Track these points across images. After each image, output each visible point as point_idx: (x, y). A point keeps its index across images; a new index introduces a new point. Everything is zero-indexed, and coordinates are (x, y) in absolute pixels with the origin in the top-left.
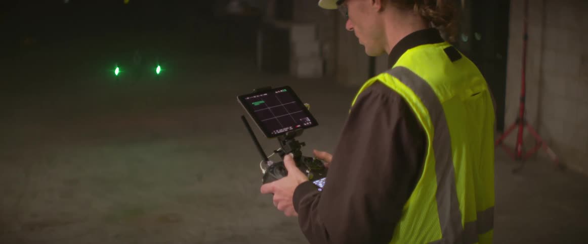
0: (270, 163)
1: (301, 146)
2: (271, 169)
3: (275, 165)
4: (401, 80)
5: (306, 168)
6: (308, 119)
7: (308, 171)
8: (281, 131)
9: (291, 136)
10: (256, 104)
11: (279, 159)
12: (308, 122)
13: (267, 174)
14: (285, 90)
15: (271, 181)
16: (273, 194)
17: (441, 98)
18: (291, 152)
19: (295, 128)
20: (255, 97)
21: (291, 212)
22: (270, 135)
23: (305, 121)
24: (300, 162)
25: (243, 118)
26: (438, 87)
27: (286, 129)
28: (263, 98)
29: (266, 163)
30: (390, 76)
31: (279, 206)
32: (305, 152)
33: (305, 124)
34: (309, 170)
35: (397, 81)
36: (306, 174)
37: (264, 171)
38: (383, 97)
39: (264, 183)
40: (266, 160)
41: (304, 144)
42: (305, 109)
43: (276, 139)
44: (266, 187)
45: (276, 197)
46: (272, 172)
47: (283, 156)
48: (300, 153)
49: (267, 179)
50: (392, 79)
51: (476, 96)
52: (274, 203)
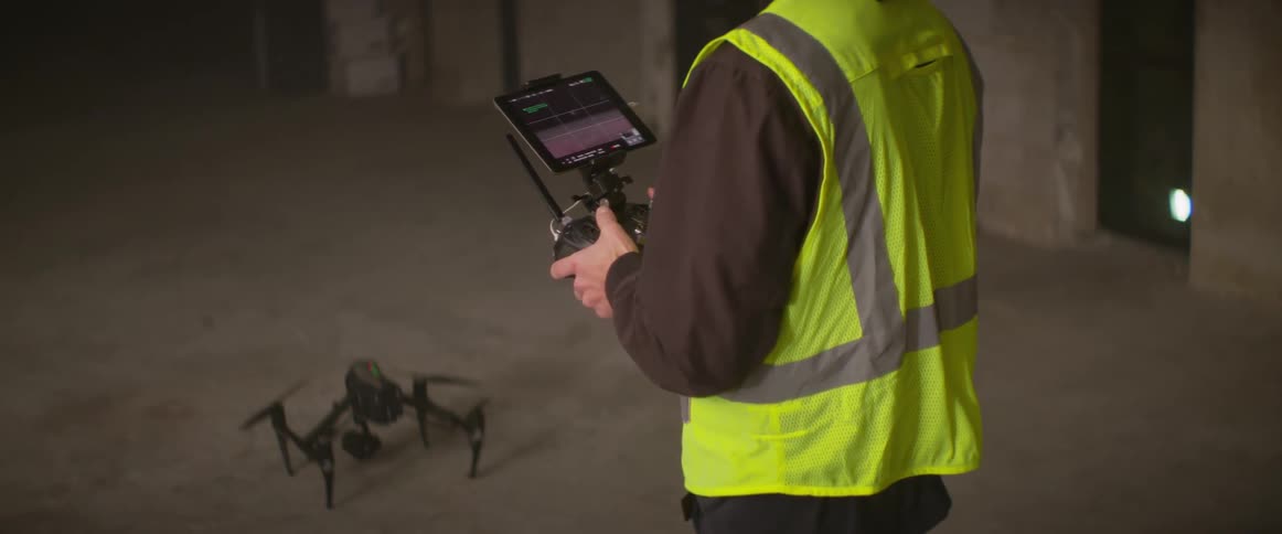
0: (566, 221)
1: (624, 183)
2: (568, 232)
3: (574, 224)
4: (770, 41)
5: (635, 225)
6: (636, 132)
7: (637, 231)
8: (580, 158)
9: (602, 166)
10: (531, 110)
11: (585, 213)
12: (637, 137)
13: (561, 241)
14: (589, 80)
16: (573, 276)
17: (849, 73)
18: (605, 197)
19: (609, 149)
20: (528, 97)
21: (604, 309)
24: (626, 216)
25: (510, 138)
27: (591, 154)
28: (546, 98)
29: (560, 221)
30: (749, 33)
31: (585, 300)
32: (631, 194)
33: (630, 142)
34: (640, 228)
35: (761, 43)
36: (633, 237)
37: (556, 237)
38: (736, 72)
39: (557, 259)
40: (561, 215)
41: (628, 180)
45: (578, 282)
46: (570, 237)
47: (593, 205)
49: (560, 250)
50: (753, 40)
51: (926, 67)
52: (576, 293)
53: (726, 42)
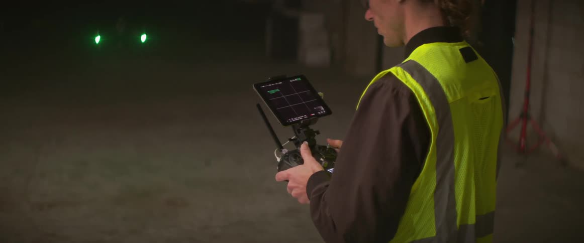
0: (285, 151)
1: (316, 134)
2: (285, 157)
3: (289, 153)
4: (412, 75)
5: (321, 156)
6: (323, 109)
7: (322, 159)
8: (296, 119)
9: (306, 125)
10: (272, 92)
11: (294, 147)
12: (322, 111)
13: (281, 161)
14: (299, 79)
15: (285, 169)
16: (288, 181)
17: (450, 99)
18: (306, 140)
19: (309, 116)
20: (270, 85)
21: (304, 199)
22: (285, 124)
23: (319, 110)
24: (316, 152)
25: (259, 106)
26: (448, 86)
27: (301, 118)
28: (279, 86)
29: (281, 151)
30: (403, 69)
31: (293, 193)
32: (319, 140)
33: (319, 113)
35: (409, 76)
36: (321, 162)
37: (279, 160)
38: (393, 90)
39: (279, 170)
40: (281, 148)
41: (318, 133)
42: (319, 97)
43: (290, 128)
44: (281, 175)
45: (290, 184)
46: (287, 160)
47: (298, 144)
48: (315, 141)
49: (281, 167)
50: (404, 73)
51: (485, 100)
53: (390, 73)
